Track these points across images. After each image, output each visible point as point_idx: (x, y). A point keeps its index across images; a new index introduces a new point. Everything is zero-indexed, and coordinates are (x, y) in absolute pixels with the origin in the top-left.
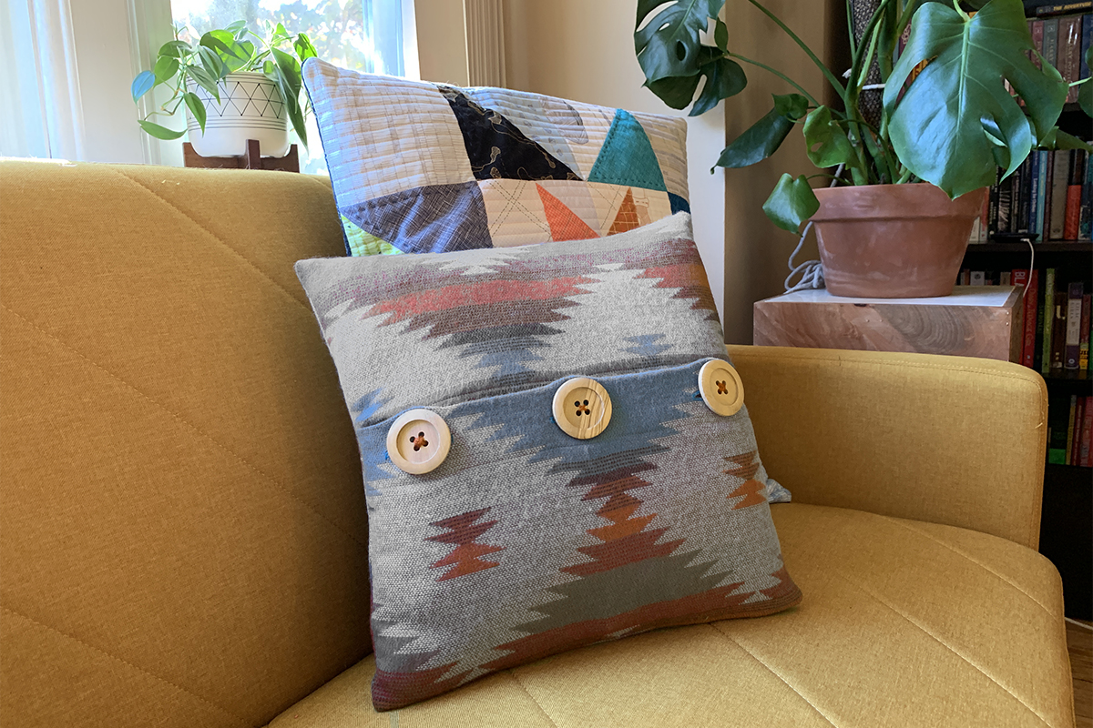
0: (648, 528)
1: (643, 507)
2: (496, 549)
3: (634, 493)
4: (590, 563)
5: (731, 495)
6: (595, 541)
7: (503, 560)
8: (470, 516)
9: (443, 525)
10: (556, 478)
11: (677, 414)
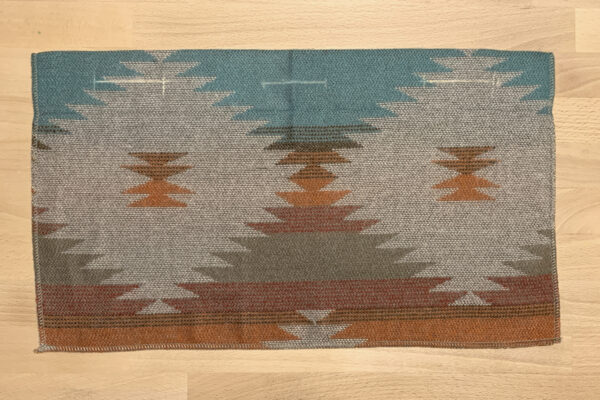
0: (340, 203)
1: (337, 183)
2: (186, 191)
3: (330, 167)
4: (275, 223)
5: (438, 186)
6: (283, 203)
7: (191, 202)
8: (167, 157)
9: (141, 156)
10: (254, 140)
11: (399, 97)
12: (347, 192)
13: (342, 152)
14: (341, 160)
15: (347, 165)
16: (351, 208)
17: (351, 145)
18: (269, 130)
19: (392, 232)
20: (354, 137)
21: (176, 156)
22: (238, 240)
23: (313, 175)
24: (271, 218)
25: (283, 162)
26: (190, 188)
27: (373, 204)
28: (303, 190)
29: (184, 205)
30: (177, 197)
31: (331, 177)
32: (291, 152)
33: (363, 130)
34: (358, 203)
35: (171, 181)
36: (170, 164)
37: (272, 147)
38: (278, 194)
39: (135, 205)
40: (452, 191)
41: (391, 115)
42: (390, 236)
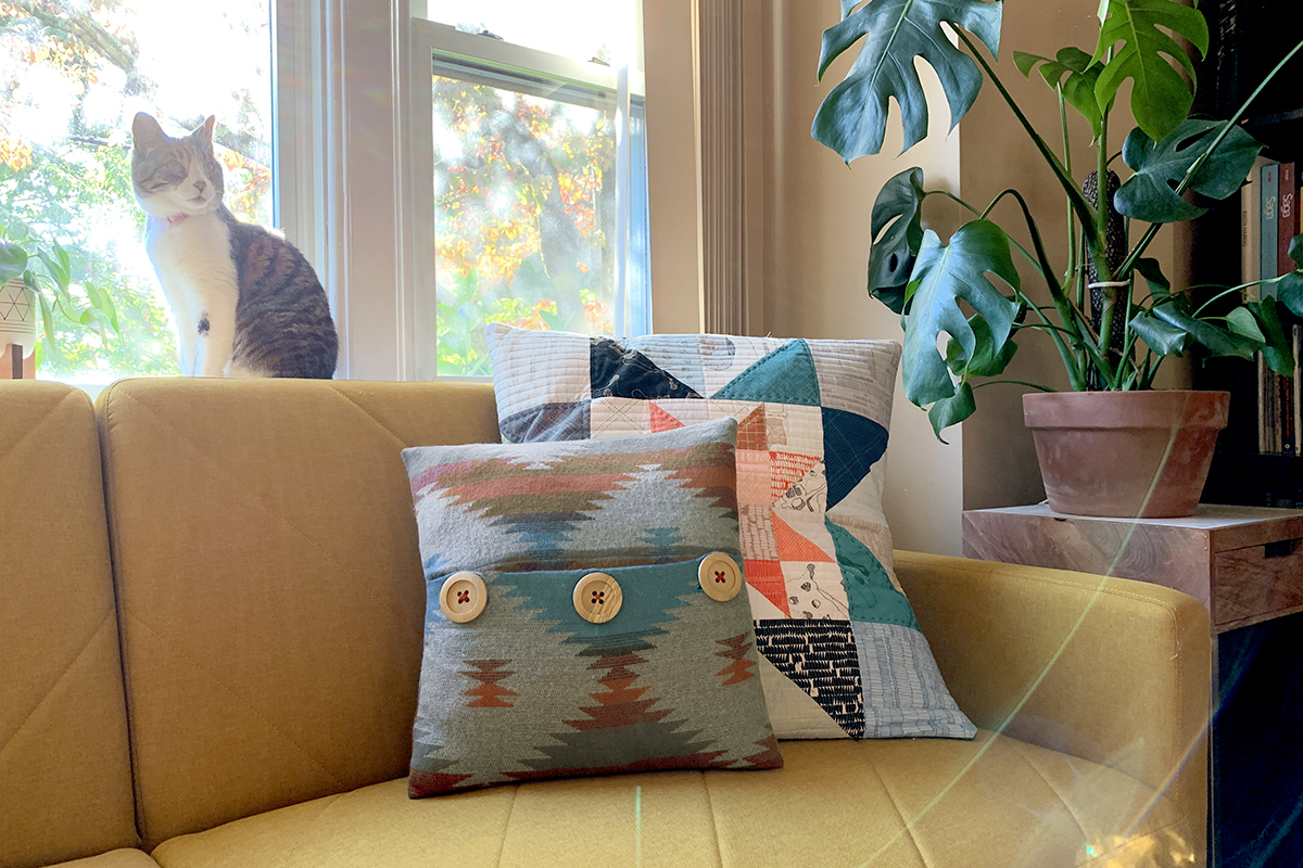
0: (642, 698)
1: (638, 679)
2: (511, 693)
3: (631, 668)
4: (589, 721)
5: (719, 674)
6: (595, 703)
7: (517, 703)
8: (495, 663)
9: (473, 663)
10: (568, 648)
11: (678, 604)
12: (648, 687)
13: (641, 654)
14: (641, 661)
15: (645, 664)
16: (652, 702)
17: (648, 646)
18: (578, 640)
19: (685, 718)
20: (647, 639)
21: (503, 663)
22: (556, 736)
23: (619, 676)
24: (586, 717)
25: (593, 667)
26: (515, 690)
27: (669, 696)
28: (612, 691)
29: (511, 706)
30: (506, 699)
31: (634, 676)
32: (599, 658)
33: (655, 633)
34: (657, 696)
35: (500, 683)
36: (499, 669)
37: (581, 654)
38: (590, 695)
39: (471, 705)
40: (730, 676)
41: (675, 618)
42: (683, 722)
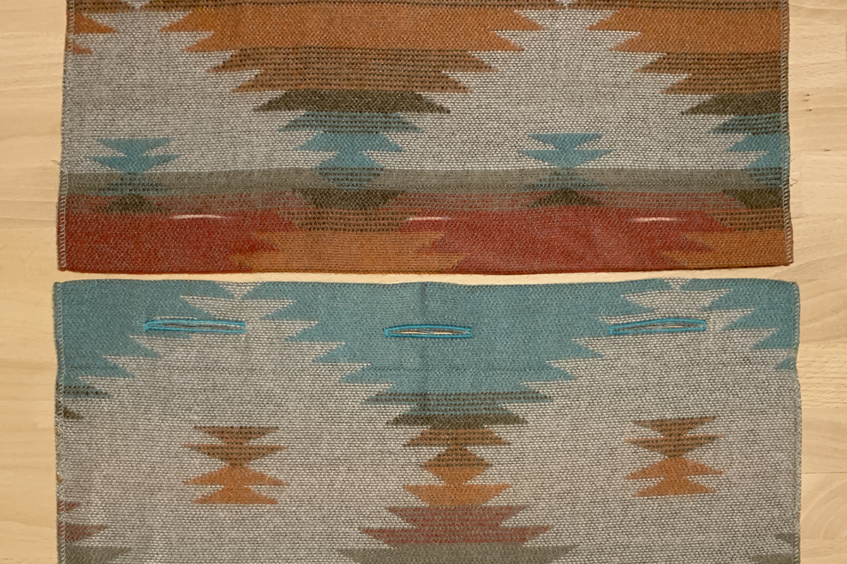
0: (495, 502)
2: (277, 483)
3: (481, 451)
4: (402, 530)
5: (634, 476)
6: (413, 501)
7: (283, 497)
8: (248, 433)
9: (212, 431)
10: (373, 410)
11: (579, 352)
12: (505, 486)
13: (498, 430)
14: (498, 441)
16: (511, 511)
17: (510, 420)
18: (393, 397)
19: (568, 543)
20: (514, 408)
21: (263, 432)
22: (349, 553)
23: (457, 461)
24: (398, 523)
26: (281, 477)
27: (542, 504)
28: (443, 483)
29: (273, 502)
30: (264, 490)
31: (482, 464)
32: (426, 428)
33: (527, 399)
34: (521, 502)
35: (255, 467)
37: (397, 421)
38: (407, 487)
39: (204, 501)
40: (652, 483)
41: (567, 377)
42: (566, 549)
